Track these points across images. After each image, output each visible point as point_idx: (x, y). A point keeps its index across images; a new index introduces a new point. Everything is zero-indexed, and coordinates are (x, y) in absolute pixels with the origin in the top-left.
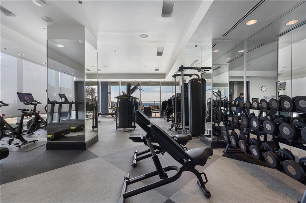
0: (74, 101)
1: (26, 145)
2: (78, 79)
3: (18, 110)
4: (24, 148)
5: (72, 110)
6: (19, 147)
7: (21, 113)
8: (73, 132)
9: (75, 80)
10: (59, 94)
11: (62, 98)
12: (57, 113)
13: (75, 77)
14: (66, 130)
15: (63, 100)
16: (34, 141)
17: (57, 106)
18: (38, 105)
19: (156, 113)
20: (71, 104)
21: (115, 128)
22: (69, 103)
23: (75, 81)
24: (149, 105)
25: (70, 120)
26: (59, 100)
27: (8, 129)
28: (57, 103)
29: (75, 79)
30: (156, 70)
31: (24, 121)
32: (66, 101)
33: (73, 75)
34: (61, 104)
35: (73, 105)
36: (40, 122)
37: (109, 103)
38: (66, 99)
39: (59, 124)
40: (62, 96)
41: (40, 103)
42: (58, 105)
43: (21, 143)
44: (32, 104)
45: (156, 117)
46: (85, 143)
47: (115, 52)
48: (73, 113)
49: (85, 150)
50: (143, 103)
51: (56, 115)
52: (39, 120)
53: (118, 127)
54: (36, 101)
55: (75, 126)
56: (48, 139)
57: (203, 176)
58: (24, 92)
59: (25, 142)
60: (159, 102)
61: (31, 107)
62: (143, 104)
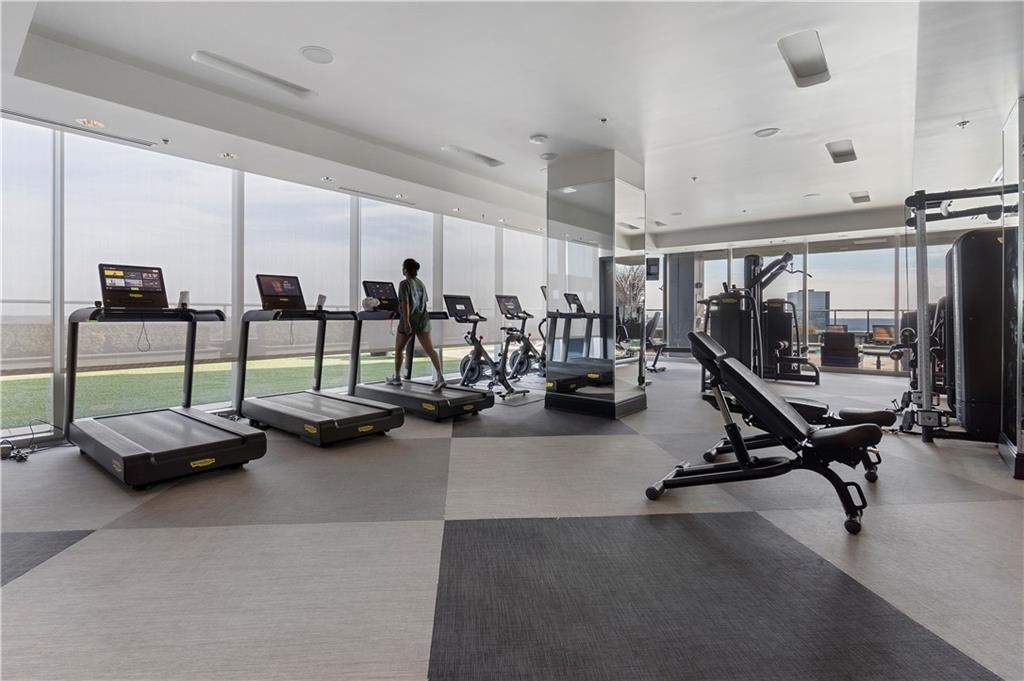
0: (598, 312)
1: (511, 396)
2: (607, 251)
3: (502, 329)
4: (510, 400)
5: (593, 334)
6: (503, 397)
7: (504, 335)
8: (593, 386)
9: (600, 256)
10: (565, 295)
11: (572, 305)
12: (561, 341)
13: (602, 248)
14: (580, 378)
15: (574, 307)
16: (525, 392)
17: (561, 322)
18: (528, 320)
19: (879, 355)
20: (590, 318)
21: (700, 388)
22: (585, 316)
23: (600, 258)
24: (874, 326)
25: (587, 358)
26: (565, 308)
27: (487, 364)
28: (562, 315)
29: (601, 253)
30: (856, 200)
31: (510, 347)
32: (581, 313)
33: (596, 245)
34: (569, 317)
35: (596, 322)
36: (531, 357)
37: (696, 318)
38: (580, 308)
39: (564, 364)
40: (571, 298)
41: (532, 317)
42: (564, 320)
43: (504, 391)
44: (519, 318)
45: (878, 372)
46: (614, 404)
47: (694, 179)
48: (597, 342)
49: (614, 419)
50: (840, 316)
51: (560, 345)
52: (531, 353)
53: (707, 385)
54: (524, 312)
55: (599, 371)
56: (548, 389)
57: (852, 490)
58: (505, 294)
59: (511, 391)
60: (891, 316)
61: (517, 324)
62: (841, 320)
